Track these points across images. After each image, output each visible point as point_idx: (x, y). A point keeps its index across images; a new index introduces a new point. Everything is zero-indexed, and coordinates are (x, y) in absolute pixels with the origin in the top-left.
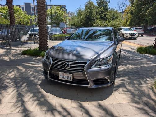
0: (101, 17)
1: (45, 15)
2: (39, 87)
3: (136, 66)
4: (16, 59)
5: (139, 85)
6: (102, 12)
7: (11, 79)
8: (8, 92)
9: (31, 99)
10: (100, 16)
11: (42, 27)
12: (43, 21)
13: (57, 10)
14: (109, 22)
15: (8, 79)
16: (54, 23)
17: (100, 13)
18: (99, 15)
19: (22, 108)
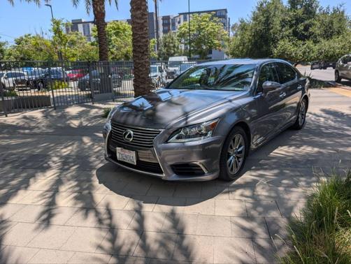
0: (295, 33)
1: (144, 40)
2: (94, 172)
3: (321, 150)
4: (89, 125)
5: (287, 189)
6: (299, 20)
7: (61, 157)
8: (44, 176)
9: (70, 190)
10: (291, 31)
11: (139, 63)
12: (142, 51)
13: (203, 23)
14: (316, 42)
15: (57, 156)
16: (195, 52)
17: (294, 22)
18: (291, 27)
19: (51, 200)
